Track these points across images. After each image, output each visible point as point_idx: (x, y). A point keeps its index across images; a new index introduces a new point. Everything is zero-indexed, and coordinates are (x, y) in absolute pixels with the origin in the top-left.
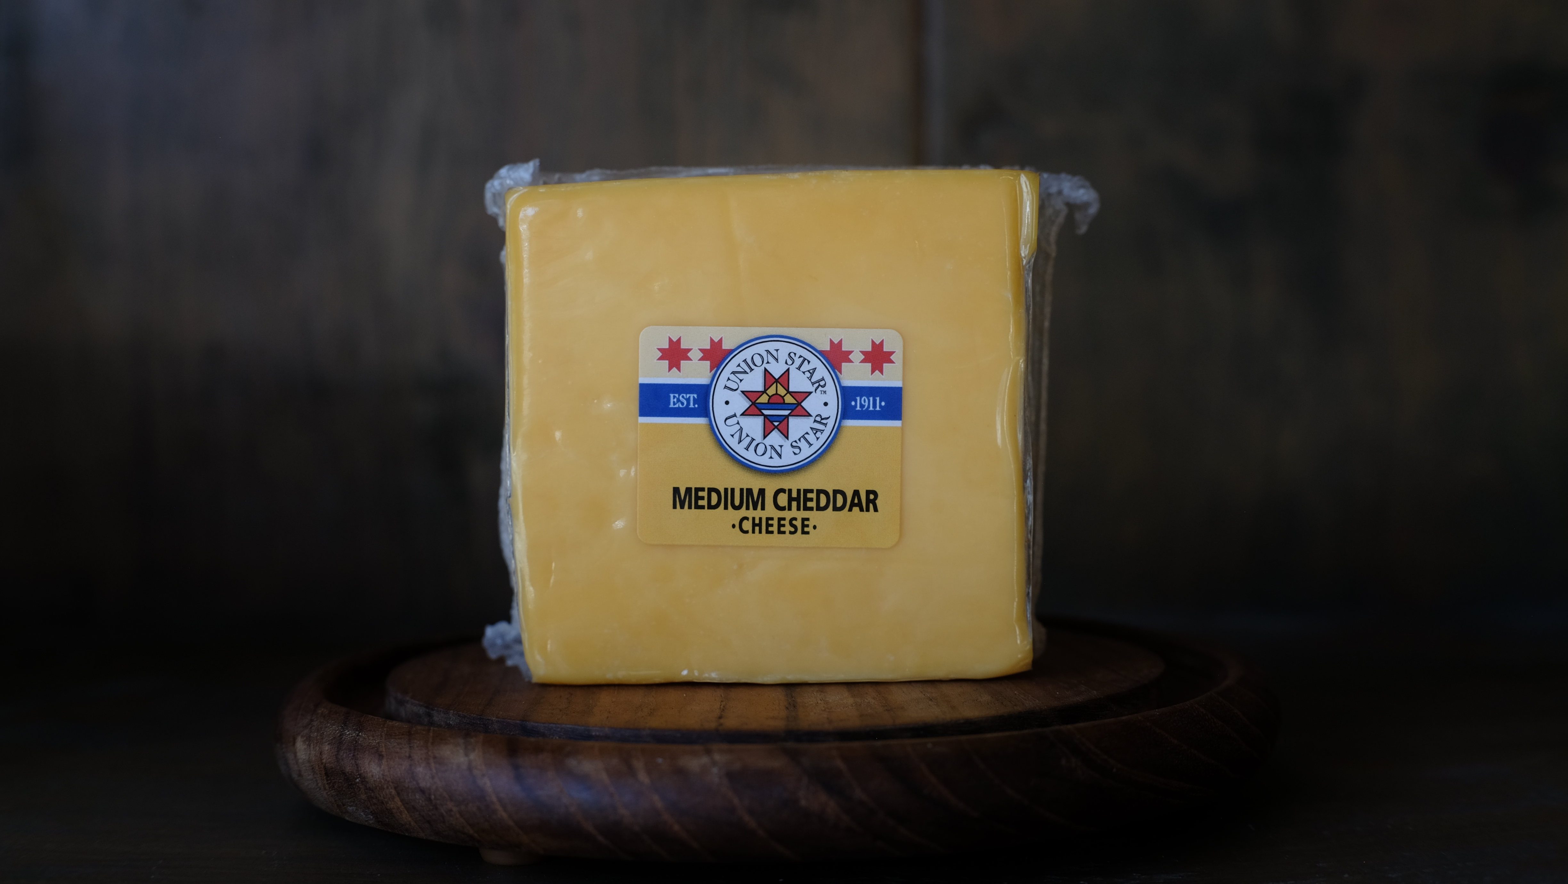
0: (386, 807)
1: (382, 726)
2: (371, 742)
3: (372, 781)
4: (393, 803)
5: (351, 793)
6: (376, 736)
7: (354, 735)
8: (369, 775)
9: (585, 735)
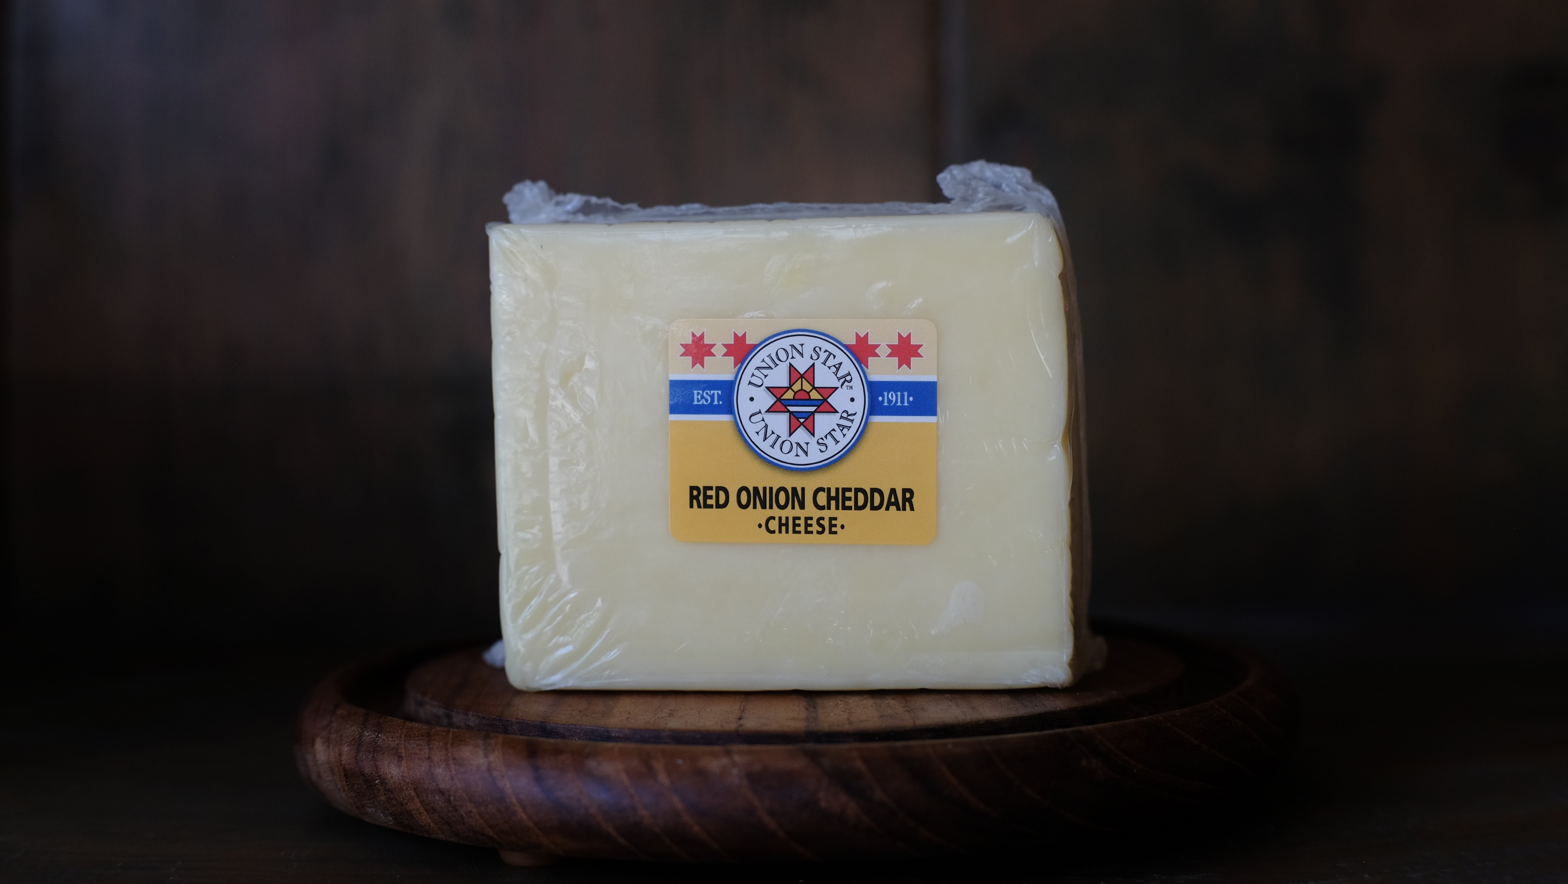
0: (405, 809)
1: (401, 727)
2: (390, 744)
3: (392, 782)
4: (412, 804)
5: (370, 795)
6: (396, 737)
7: (373, 736)
8: (388, 776)
9: (606, 736)
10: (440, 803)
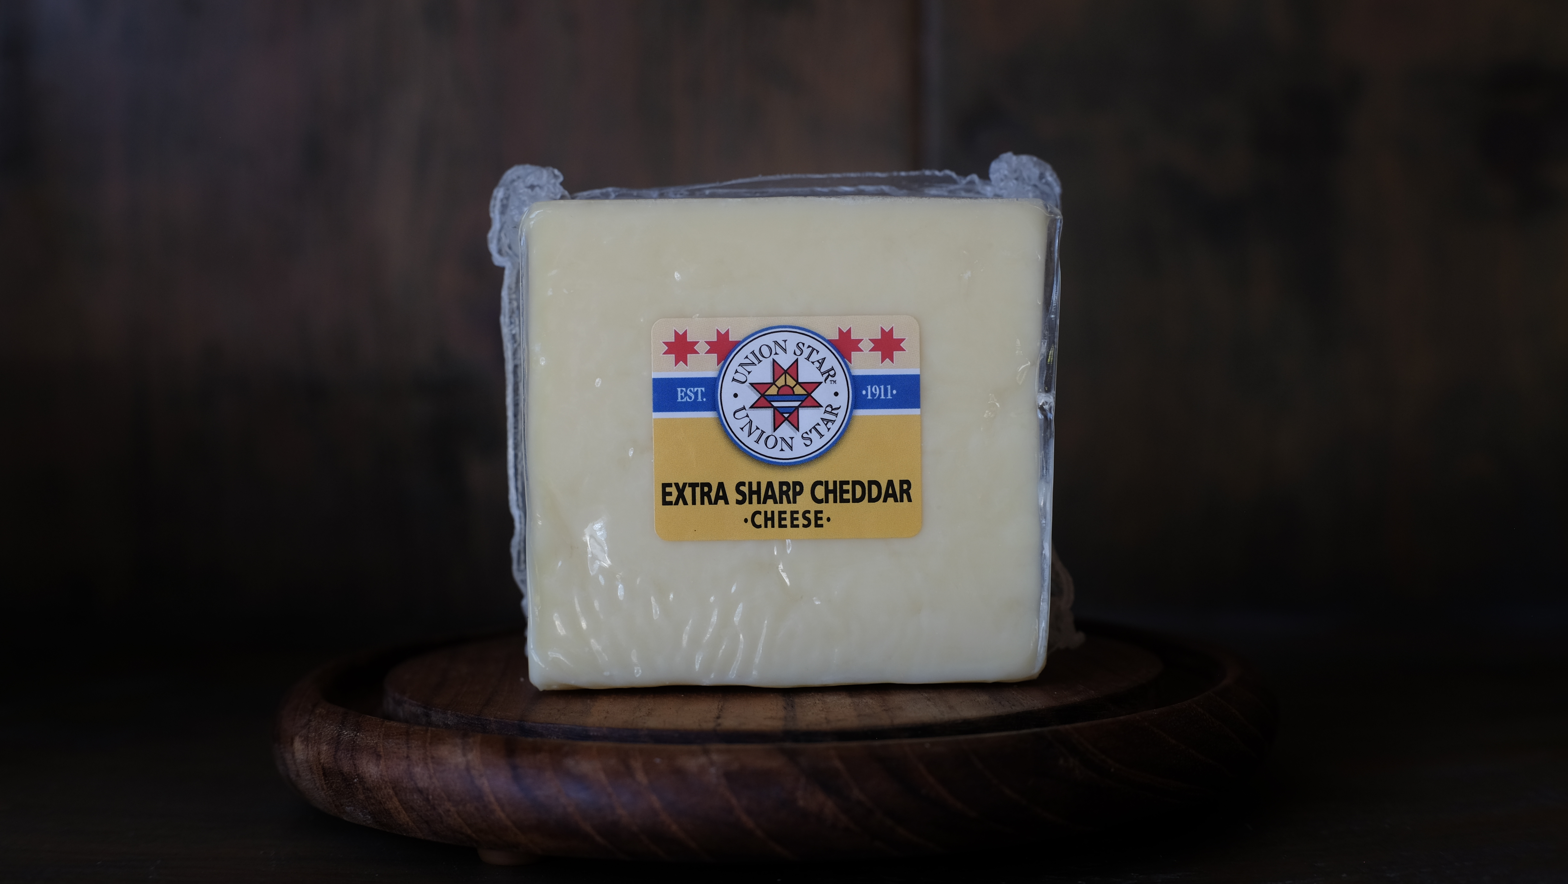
0: (384, 808)
1: (380, 726)
2: (368, 743)
3: (370, 781)
4: (391, 803)
5: (348, 794)
6: (374, 736)
7: (352, 735)
8: (366, 775)
9: (584, 735)
10: (419, 802)
